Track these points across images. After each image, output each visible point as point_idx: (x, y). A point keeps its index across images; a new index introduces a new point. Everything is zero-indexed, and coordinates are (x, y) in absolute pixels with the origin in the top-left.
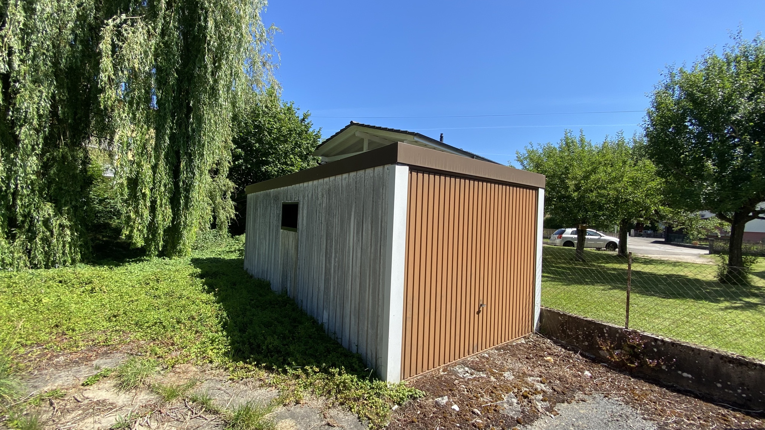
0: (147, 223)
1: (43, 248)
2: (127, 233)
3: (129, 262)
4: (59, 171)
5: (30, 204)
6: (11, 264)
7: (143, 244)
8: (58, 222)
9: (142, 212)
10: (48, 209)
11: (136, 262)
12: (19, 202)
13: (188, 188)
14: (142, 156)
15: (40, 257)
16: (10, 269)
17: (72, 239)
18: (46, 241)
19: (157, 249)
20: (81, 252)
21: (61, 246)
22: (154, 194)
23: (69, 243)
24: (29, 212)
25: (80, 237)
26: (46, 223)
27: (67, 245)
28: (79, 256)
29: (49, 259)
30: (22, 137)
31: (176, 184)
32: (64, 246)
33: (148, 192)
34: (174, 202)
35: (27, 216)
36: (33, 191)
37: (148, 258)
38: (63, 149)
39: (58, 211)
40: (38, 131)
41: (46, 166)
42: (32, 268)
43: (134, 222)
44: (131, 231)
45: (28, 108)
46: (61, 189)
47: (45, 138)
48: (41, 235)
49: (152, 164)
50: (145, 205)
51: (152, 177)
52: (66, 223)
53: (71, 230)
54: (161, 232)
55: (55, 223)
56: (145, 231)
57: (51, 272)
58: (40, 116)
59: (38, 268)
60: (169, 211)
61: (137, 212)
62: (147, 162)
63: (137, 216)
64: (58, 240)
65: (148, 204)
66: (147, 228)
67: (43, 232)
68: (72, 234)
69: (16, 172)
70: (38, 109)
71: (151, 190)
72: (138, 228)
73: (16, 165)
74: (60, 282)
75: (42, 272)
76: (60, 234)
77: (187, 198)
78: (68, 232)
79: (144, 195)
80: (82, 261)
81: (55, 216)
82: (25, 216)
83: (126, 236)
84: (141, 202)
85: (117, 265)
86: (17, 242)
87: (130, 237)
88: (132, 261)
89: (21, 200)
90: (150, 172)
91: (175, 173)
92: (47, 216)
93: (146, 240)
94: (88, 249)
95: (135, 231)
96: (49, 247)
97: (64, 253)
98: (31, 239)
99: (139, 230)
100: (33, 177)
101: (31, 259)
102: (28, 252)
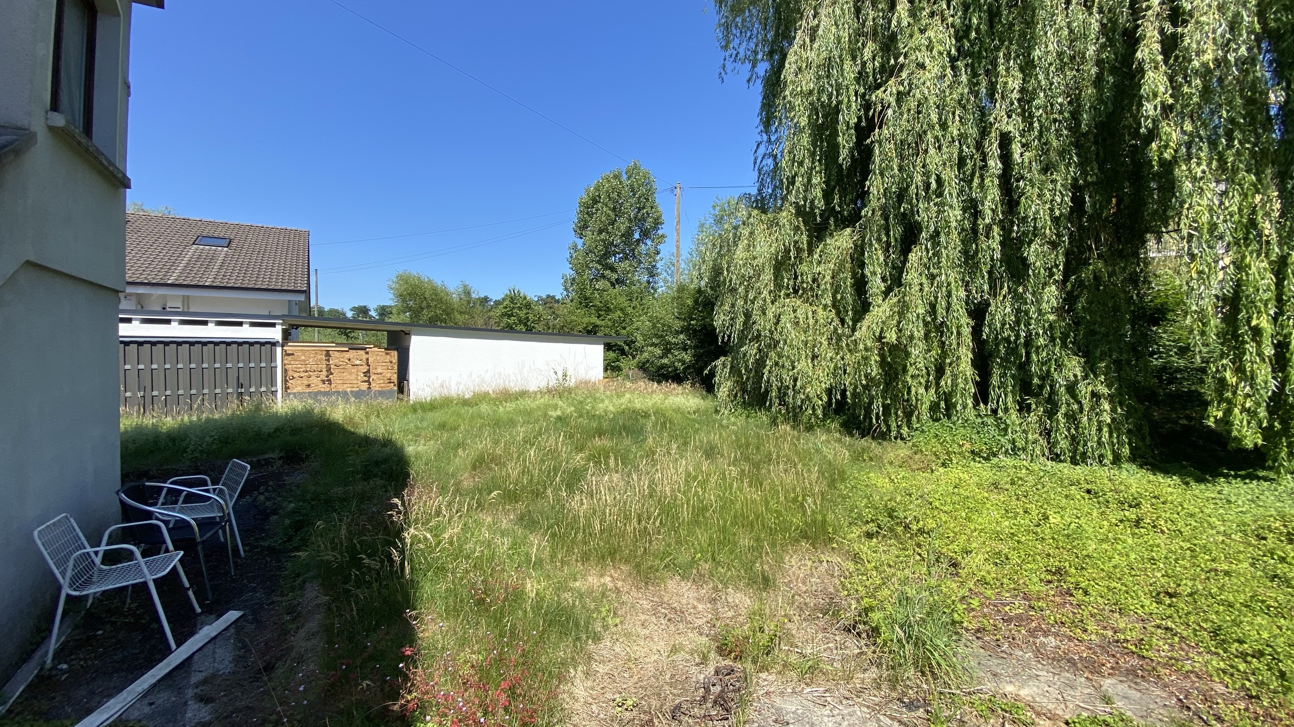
0: (1266, 394)
1: (1069, 430)
2: (1220, 414)
3: (1226, 476)
4: (1090, 302)
5: (1050, 360)
6: (1024, 449)
7: (1260, 442)
8: (1090, 388)
9: (1252, 371)
10: (1074, 366)
11: (1243, 478)
12: (1034, 357)
14: (1247, 246)
15: (1064, 444)
16: (1023, 456)
17: (1113, 420)
18: (1071, 417)
20: (1130, 444)
21: (1094, 429)
22: (1282, 327)
23: (1109, 425)
24: (1048, 371)
25: (1128, 416)
26: (1071, 389)
27: (1105, 429)
28: (1126, 451)
29: (1076, 449)
30: (1032, 259)
32: (1100, 430)
33: (1264, 323)
35: (1046, 377)
36: (1053, 339)
37: (1272, 475)
38: (1096, 265)
39: (1090, 368)
40: (1054, 245)
41: (1069, 299)
42: (1052, 459)
43: (1234, 393)
44: (1228, 412)
45: (1037, 212)
46: (1093, 333)
47: (1067, 254)
48: (1063, 410)
49: (1273, 258)
50: (1260, 354)
51: (1273, 287)
52: (1103, 390)
53: (1111, 402)
55: (1084, 390)
56: (1262, 413)
57: (1080, 471)
58: (1056, 220)
59: (1061, 461)
61: (1240, 370)
62: (1259, 255)
63: (1240, 380)
64: (1090, 420)
65: (1269, 351)
66: (1268, 405)
67: (1068, 405)
68: (1114, 410)
69: (1027, 313)
70: (1052, 210)
71: (1275, 319)
72: (1243, 406)
73: (1026, 303)
74: (1089, 492)
75: (1065, 469)
76: (1092, 409)
78: (1106, 406)
79: (1257, 332)
80: (1133, 459)
81: (1086, 377)
82: (1042, 378)
83: (1217, 421)
84: (1251, 347)
85: (1200, 480)
86: (1033, 418)
87: (1226, 422)
88: (1235, 477)
89: (1038, 354)
90: (1269, 279)
92: (1072, 378)
93: (1268, 433)
94: (1143, 439)
95: (1236, 411)
96: (1076, 429)
97: (1099, 443)
98: (1051, 413)
99: (1244, 410)
100: (1052, 317)
101: (1052, 445)
102: (1046, 433)
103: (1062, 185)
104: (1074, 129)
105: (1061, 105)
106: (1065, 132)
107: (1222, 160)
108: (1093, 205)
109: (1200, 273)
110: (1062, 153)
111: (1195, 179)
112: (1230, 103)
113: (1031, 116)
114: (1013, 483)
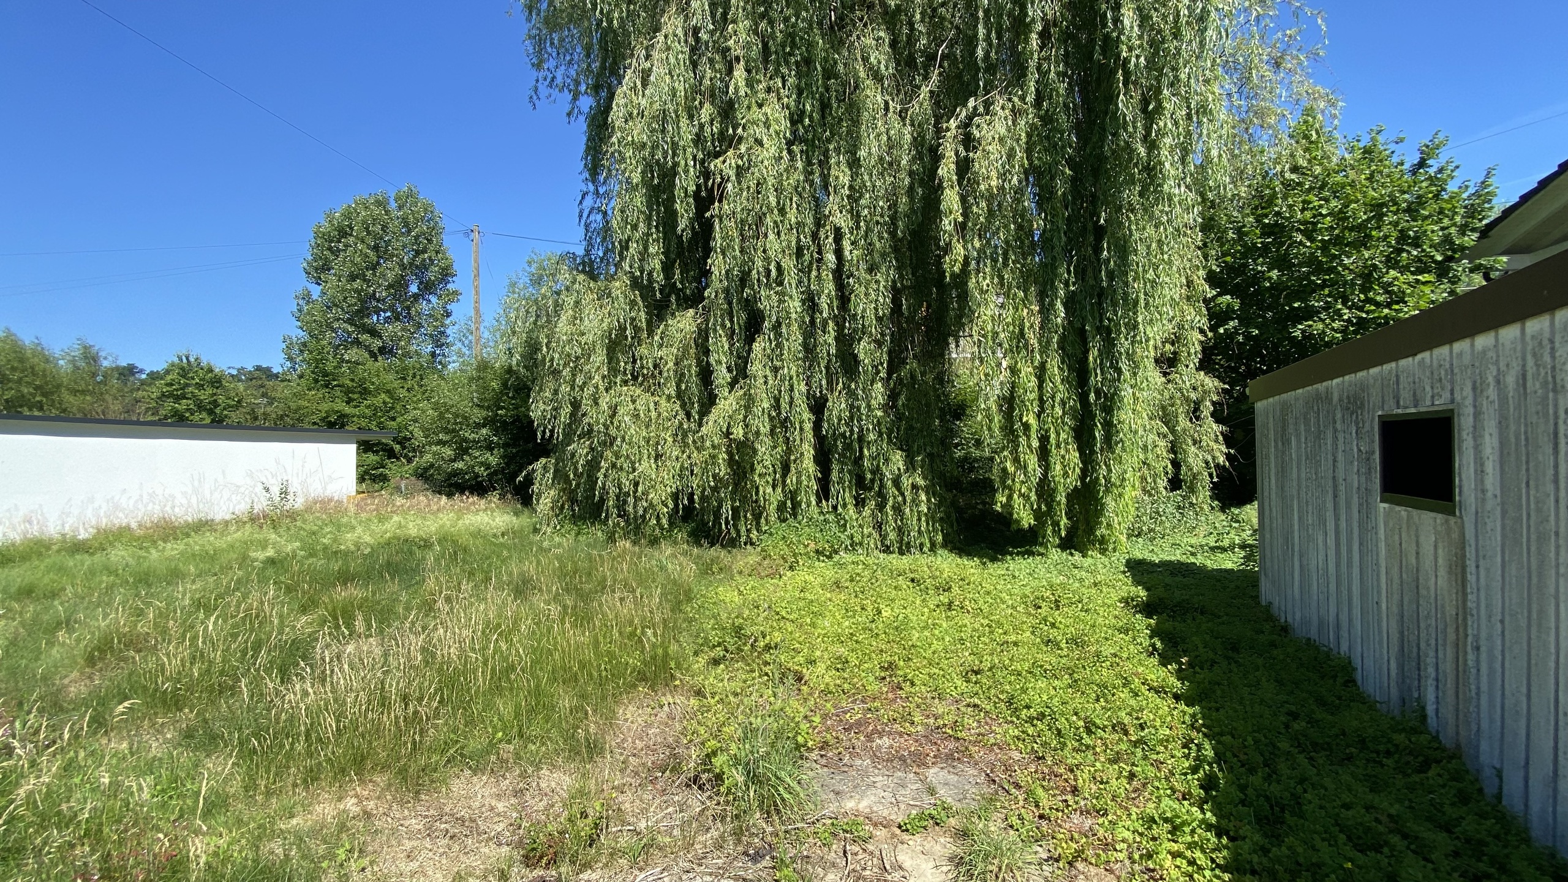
0: (1035, 481)
1: (896, 522)
2: (1004, 500)
3: (1011, 554)
4: (908, 400)
5: (879, 454)
6: (861, 544)
7: (1032, 522)
8: (910, 481)
9: (1025, 461)
10: (898, 460)
11: (1023, 554)
12: (866, 452)
13: (1110, 403)
14: (1018, 353)
15: (892, 536)
16: (860, 551)
17: (929, 509)
18: (898, 510)
19: (1056, 532)
20: (942, 531)
21: (915, 519)
22: (1045, 423)
23: (926, 515)
24: (878, 465)
25: (939, 505)
26: (897, 482)
27: (923, 519)
28: (940, 538)
29: (902, 540)
30: (861, 356)
31: (1083, 398)
32: (919, 520)
33: (1032, 420)
34: (1083, 436)
35: (876, 471)
36: (880, 434)
37: (1042, 550)
38: (912, 365)
39: (910, 465)
40: (879, 344)
41: (893, 396)
42: (884, 551)
43: (1013, 480)
44: (1010, 497)
45: (864, 310)
46: (911, 428)
47: (890, 353)
48: (891, 503)
49: (1036, 364)
50: (1029, 446)
51: (1036, 389)
52: (921, 482)
53: (927, 494)
54: (1062, 498)
55: (906, 482)
56: (1033, 497)
57: (905, 561)
58: (879, 319)
59: (891, 553)
60: (1074, 456)
61: (1016, 460)
62: (1026, 361)
63: (1017, 469)
64: (911, 510)
65: (1035, 444)
66: (1037, 491)
67: (895, 498)
68: (929, 500)
69: (859, 409)
70: (876, 309)
71: (1039, 416)
72: (1020, 491)
73: (858, 400)
74: (913, 580)
75: (896, 561)
76: (913, 501)
77: (1108, 425)
78: (923, 497)
79: (1027, 427)
80: (944, 545)
81: (906, 472)
82: (873, 472)
83: (1002, 506)
84: (1023, 440)
85: (994, 560)
86: (867, 512)
87: (1008, 506)
88: (1018, 554)
89: (869, 449)
90: (1033, 382)
91: (1079, 374)
92: (897, 472)
93: (1038, 515)
94: (952, 526)
95: (1015, 496)
96: (901, 520)
97: (919, 532)
98: (881, 507)
99: (1021, 495)
100: (879, 413)
101: (883, 537)
102: (879, 526)
103: (884, 287)
104: (893, 234)
105: (882, 208)
106: (886, 235)
107: (1001, 278)
108: (909, 308)
109: (987, 375)
110: (883, 255)
111: (982, 292)
112: (1006, 226)
113: (858, 215)
114: (852, 580)
